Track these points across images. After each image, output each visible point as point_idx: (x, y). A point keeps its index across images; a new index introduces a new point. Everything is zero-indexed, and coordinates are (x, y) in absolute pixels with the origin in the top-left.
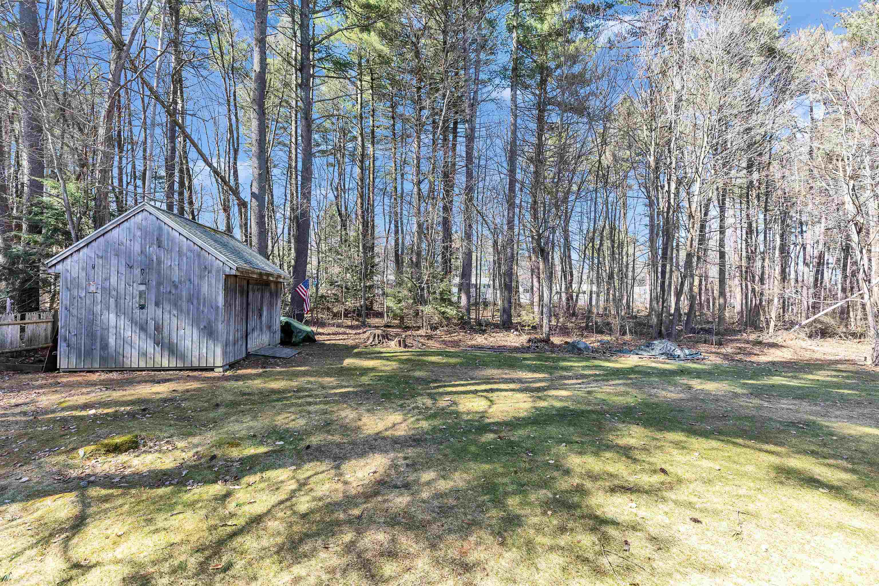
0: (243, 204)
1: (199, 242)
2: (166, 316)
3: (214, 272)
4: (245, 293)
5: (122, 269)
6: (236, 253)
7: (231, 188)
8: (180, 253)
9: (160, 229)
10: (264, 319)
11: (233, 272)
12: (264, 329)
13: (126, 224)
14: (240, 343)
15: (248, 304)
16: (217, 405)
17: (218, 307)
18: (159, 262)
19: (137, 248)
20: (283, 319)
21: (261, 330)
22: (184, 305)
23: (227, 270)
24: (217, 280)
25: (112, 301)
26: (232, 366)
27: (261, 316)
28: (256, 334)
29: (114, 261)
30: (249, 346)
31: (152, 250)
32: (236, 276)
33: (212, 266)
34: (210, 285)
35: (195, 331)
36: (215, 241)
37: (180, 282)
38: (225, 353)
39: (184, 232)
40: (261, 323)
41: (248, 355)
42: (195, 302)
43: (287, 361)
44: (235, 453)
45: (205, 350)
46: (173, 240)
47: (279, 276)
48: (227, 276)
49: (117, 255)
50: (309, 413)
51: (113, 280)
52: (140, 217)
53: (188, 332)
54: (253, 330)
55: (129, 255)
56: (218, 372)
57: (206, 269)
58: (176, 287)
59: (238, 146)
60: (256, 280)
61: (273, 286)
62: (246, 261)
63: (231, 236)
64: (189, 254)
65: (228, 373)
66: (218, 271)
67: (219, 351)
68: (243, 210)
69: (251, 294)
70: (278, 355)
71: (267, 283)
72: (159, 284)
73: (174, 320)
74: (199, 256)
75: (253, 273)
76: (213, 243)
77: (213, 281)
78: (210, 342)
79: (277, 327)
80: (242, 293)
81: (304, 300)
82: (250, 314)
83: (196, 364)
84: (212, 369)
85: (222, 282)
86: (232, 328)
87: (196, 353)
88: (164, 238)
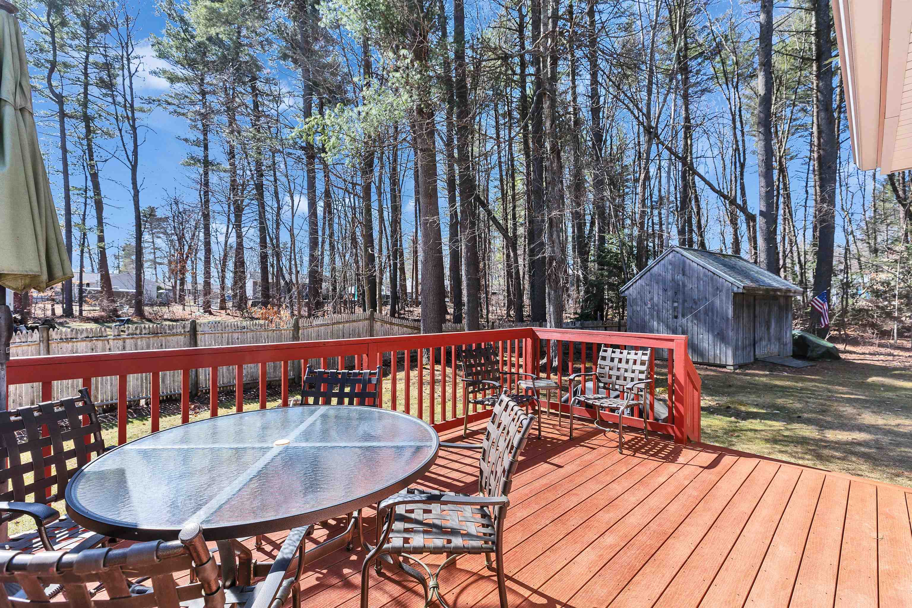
0: (751, 218)
1: (712, 269)
2: (690, 324)
3: (724, 291)
4: (752, 307)
5: (661, 293)
6: (744, 273)
7: (738, 206)
8: (698, 279)
9: (684, 262)
10: (772, 331)
11: (741, 291)
12: (773, 340)
13: (662, 262)
14: (748, 349)
15: (755, 317)
16: (730, 386)
17: (728, 319)
18: (684, 286)
19: (669, 277)
20: (797, 332)
21: (769, 340)
22: (702, 316)
23: (735, 289)
24: (727, 297)
25: (655, 313)
26: (740, 366)
27: (768, 328)
28: (764, 343)
29: (656, 287)
30: (757, 353)
31: (679, 277)
32: (743, 293)
33: (723, 286)
34: (721, 301)
35: (710, 336)
36: (725, 265)
37: (699, 299)
38: (735, 356)
39: (702, 263)
40: (769, 333)
41: (756, 360)
42: (710, 314)
43: (798, 370)
44: (743, 408)
45: (718, 352)
46: (693, 270)
47: (789, 291)
48: (736, 294)
49: (657, 283)
50: (807, 402)
51: (656, 299)
52: (671, 256)
53: (706, 337)
54: (761, 339)
55: (664, 281)
56: (730, 369)
57: (718, 289)
58: (695, 303)
59: (745, 159)
60: (763, 295)
61: (782, 300)
62: (753, 280)
63: (738, 257)
64: (705, 279)
65: (737, 371)
66: (728, 290)
67: (730, 353)
68: (751, 224)
69: (757, 308)
70: (787, 364)
71: (775, 298)
72: (684, 301)
73: (695, 328)
74: (712, 279)
75: (759, 289)
76: (723, 268)
77: (724, 298)
78: (723, 345)
79: (788, 339)
80: (748, 306)
81: (821, 313)
82: (758, 325)
83: (712, 361)
84: (724, 366)
85: (731, 298)
86: (741, 335)
87: (712, 353)
88: (687, 267)
